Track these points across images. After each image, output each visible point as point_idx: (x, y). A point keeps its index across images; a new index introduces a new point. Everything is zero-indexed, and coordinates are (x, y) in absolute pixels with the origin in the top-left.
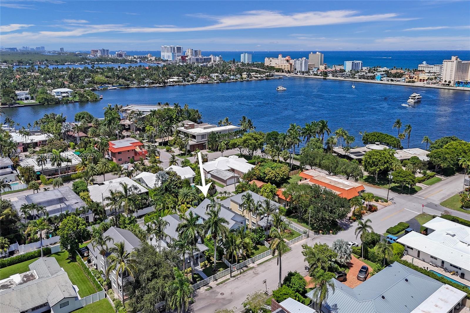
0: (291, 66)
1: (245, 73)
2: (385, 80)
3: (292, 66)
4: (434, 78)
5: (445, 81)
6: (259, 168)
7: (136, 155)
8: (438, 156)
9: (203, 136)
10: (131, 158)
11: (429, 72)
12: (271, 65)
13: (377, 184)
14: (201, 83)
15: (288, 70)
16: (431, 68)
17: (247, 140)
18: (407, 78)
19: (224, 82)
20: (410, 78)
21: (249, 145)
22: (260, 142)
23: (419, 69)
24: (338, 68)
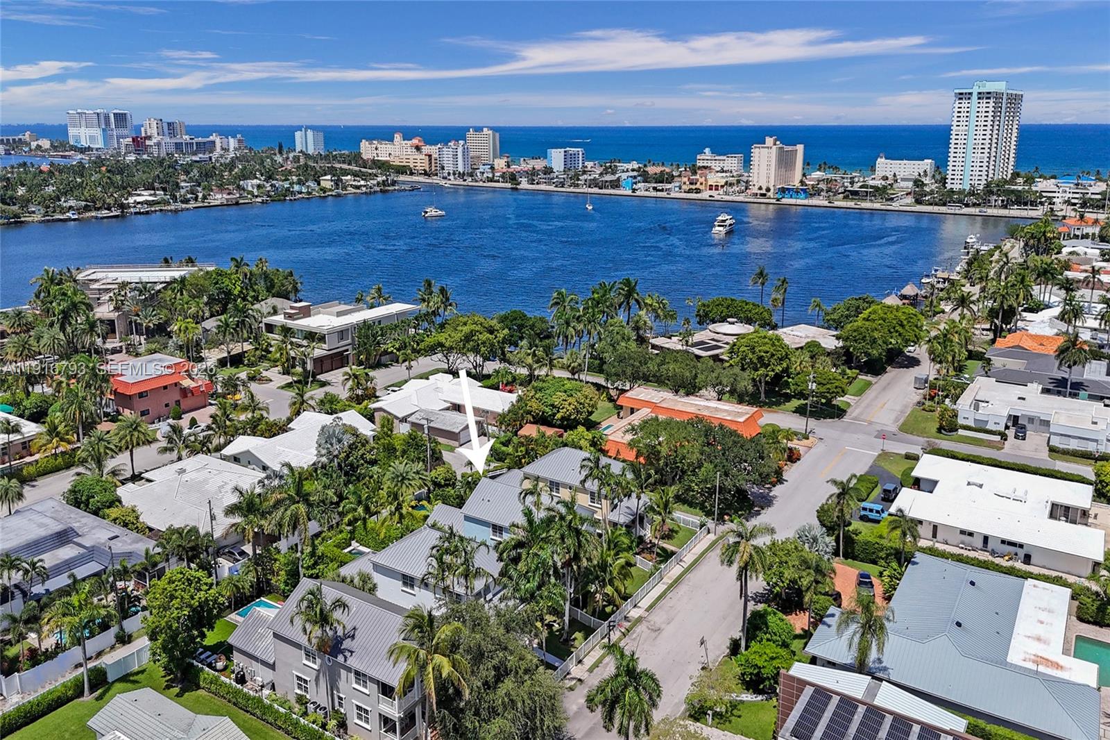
0: (430, 160)
1: (328, 177)
2: (643, 189)
3: (433, 161)
4: (735, 182)
5: (760, 188)
6: (537, 396)
7: (187, 397)
8: (861, 337)
9: (342, 333)
10: (173, 405)
11: (722, 171)
12: (379, 158)
13: (765, 404)
14: (222, 205)
15: (424, 170)
16: (722, 162)
17: (472, 333)
18: (685, 183)
19: (279, 200)
20: (691, 184)
21: (478, 345)
22: (502, 336)
23: (700, 164)
24: (539, 164)
